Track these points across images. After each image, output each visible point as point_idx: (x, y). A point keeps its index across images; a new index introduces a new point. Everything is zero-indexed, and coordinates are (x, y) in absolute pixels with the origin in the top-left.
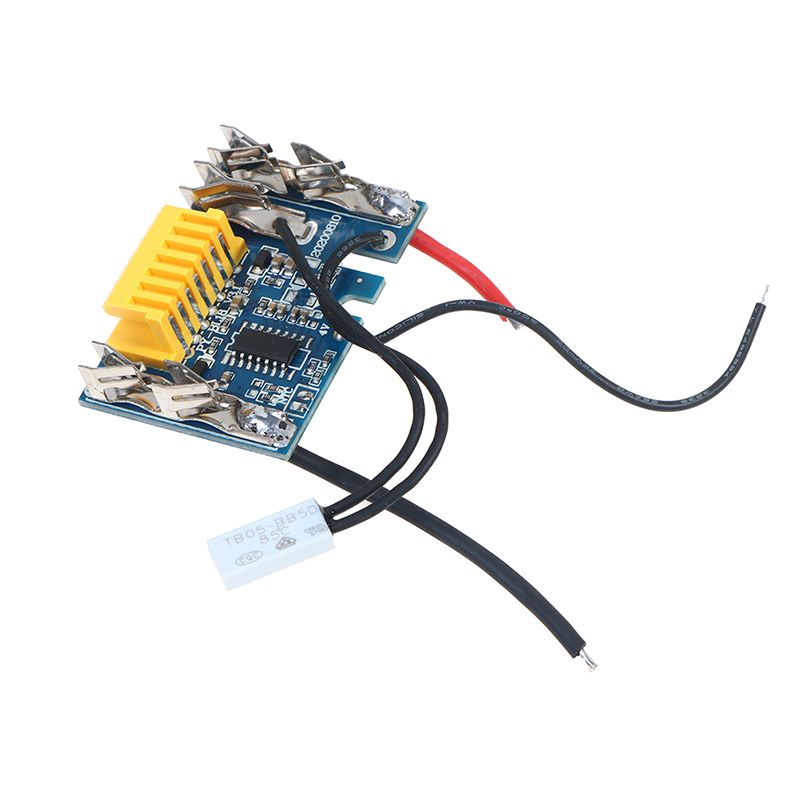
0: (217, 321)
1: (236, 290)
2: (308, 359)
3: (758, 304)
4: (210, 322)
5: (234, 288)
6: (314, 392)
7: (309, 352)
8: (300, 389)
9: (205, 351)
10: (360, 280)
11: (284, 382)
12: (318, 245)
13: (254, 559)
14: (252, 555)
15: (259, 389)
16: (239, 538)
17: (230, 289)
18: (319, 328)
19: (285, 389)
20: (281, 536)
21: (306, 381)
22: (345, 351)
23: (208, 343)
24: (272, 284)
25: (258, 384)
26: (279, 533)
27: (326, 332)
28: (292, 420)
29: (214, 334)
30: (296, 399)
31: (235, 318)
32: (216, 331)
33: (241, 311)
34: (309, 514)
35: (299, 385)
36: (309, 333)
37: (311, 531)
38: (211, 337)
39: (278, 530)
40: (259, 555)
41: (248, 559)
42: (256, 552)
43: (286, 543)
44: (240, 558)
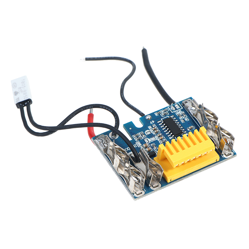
2: (164, 117)
7: (161, 119)
10: (130, 129)
11: (175, 116)
18: (154, 124)
19: (177, 114)
20: (19, 92)
21: (170, 112)
27: (152, 121)
28: (182, 104)
30: (176, 109)
35: (172, 112)
36: (157, 124)
39: (22, 91)
40: (15, 87)
41: (14, 85)
42: (16, 87)
43: (16, 93)
44: (15, 83)
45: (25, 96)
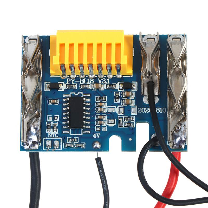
0: (87, 81)
1: (107, 81)
2: (77, 136)
4: (85, 78)
5: (108, 80)
6: (59, 148)
7: (82, 134)
8: (59, 140)
9: (68, 83)
11: (61, 130)
12: (145, 109)
17: (107, 78)
18: (97, 133)
19: (57, 133)
21: (64, 141)
23: (73, 83)
24: (115, 97)
25: (56, 118)
27: (95, 137)
29: (78, 83)
30: (53, 141)
31: (91, 88)
32: (81, 83)
33: (96, 90)
35: (61, 139)
36: (92, 129)
38: (76, 83)
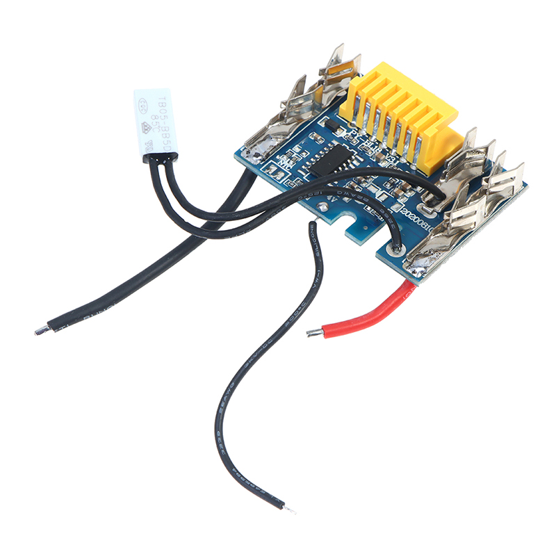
0: (373, 146)
1: (395, 162)
3: (283, 504)
4: (374, 143)
5: (398, 162)
6: (280, 180)
8: (286, 174)
9: (349, 134)
11: (297, 167)
12: (411, 214)
13: (141, 108)
14: (146, 108)
15: (299, 153)
16: (163, 105)
17: (398, 159)
19: (291, 167)
20: (153, 127)
21: (292, 178)
22: (308, 207)
23: (356, 137)
25: (304, 154)
26: (157, 126)
29: (362, 142)
30: (279, 170)
32: (364, 144)
33: (374, 161)
34: (164, 145)
35: (291, 174)
37: (151, 143)
38: (360, 140)
39: (159, 127)
40: (143, 112)
41: (142, 105)
42: (146, 111)
43: (146, 128)
44: (145, 102)
45: (166, 143)
